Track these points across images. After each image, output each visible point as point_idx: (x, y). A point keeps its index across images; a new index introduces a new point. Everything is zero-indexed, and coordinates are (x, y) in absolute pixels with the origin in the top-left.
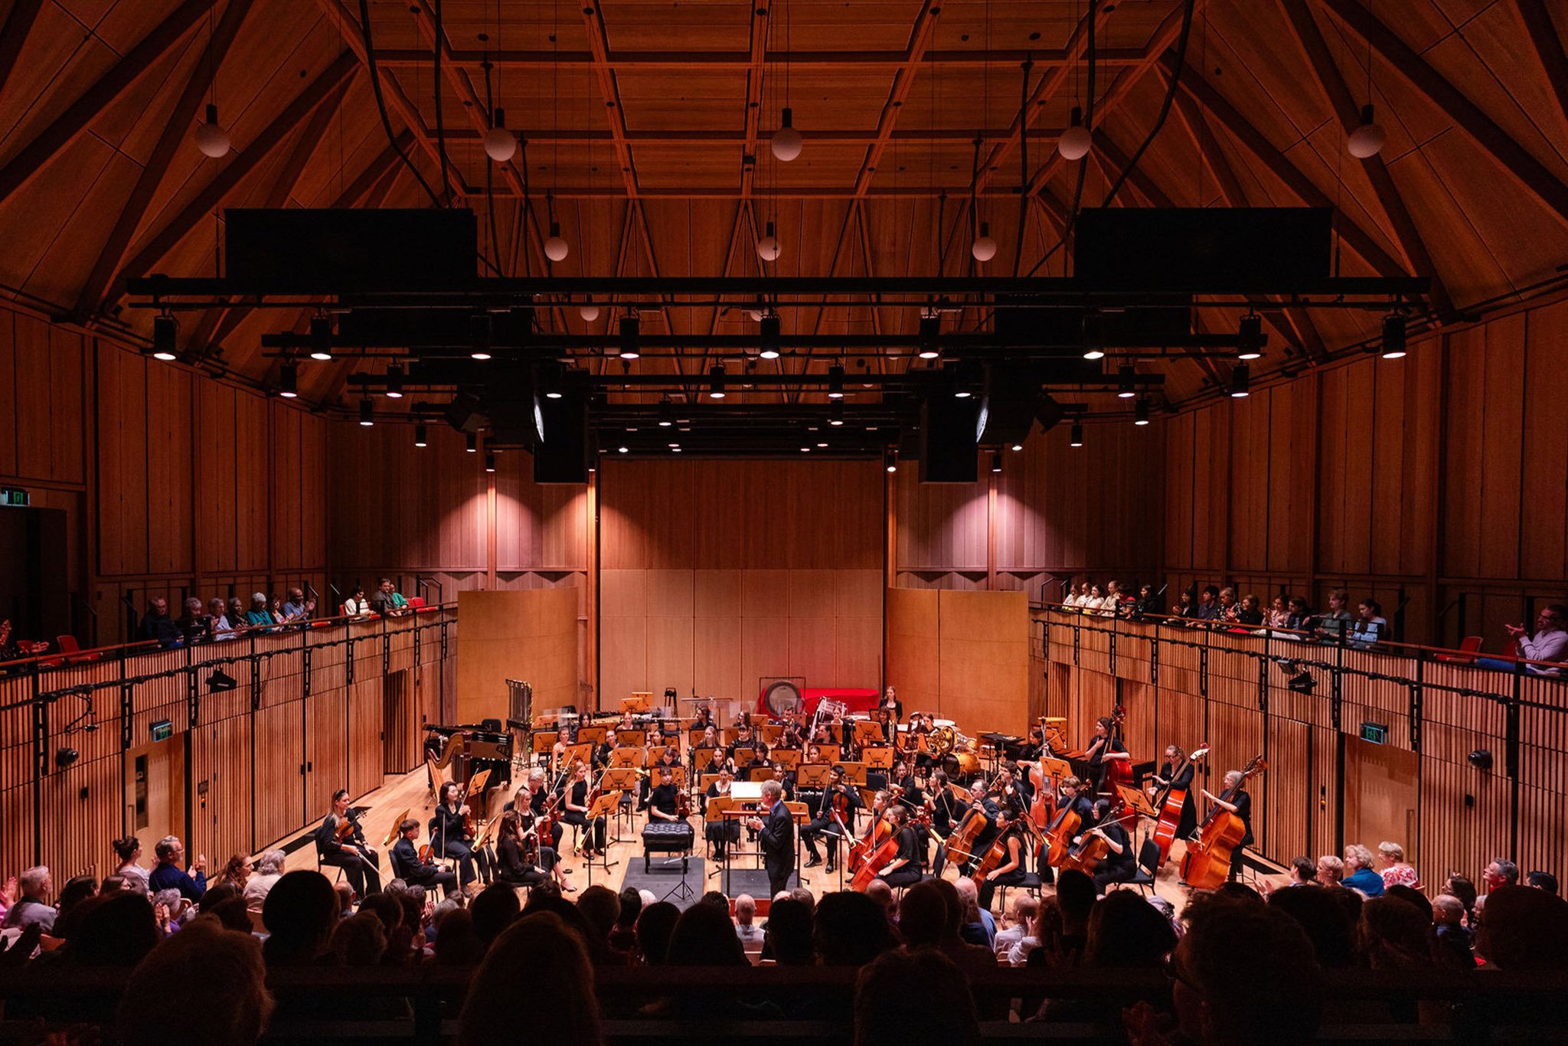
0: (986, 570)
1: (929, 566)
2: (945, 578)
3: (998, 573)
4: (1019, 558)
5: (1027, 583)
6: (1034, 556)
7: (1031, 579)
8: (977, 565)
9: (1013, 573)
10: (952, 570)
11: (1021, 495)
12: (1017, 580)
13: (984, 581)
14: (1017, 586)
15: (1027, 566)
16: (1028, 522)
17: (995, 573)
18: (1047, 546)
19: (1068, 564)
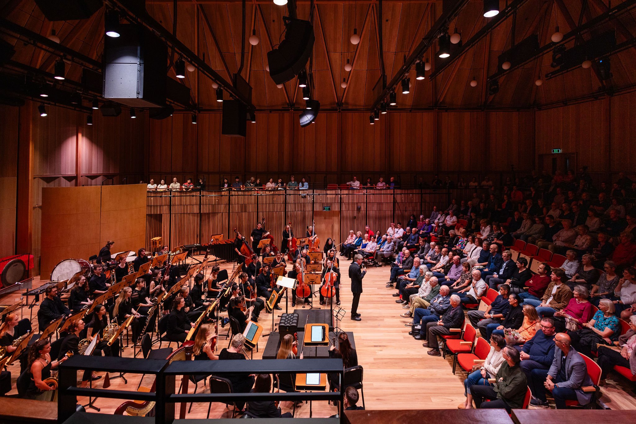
0: (75, 175)
1: (48, 174)
2: (57, 181)
3: (82, 176)
4: (90, 168)
5: (94, 181)
6: (97, 168)
7: (96, 179)
8: (71, 172)
9: (88, 177)
10: (60, 176)
11: (92, 138)
12: (89, 180)
13: (74, 181)
14: (89, 183)
15: (94, 172)
16: (94, 152)
17: (80, 176)
18: (103, 163)
19: (111, 172)
